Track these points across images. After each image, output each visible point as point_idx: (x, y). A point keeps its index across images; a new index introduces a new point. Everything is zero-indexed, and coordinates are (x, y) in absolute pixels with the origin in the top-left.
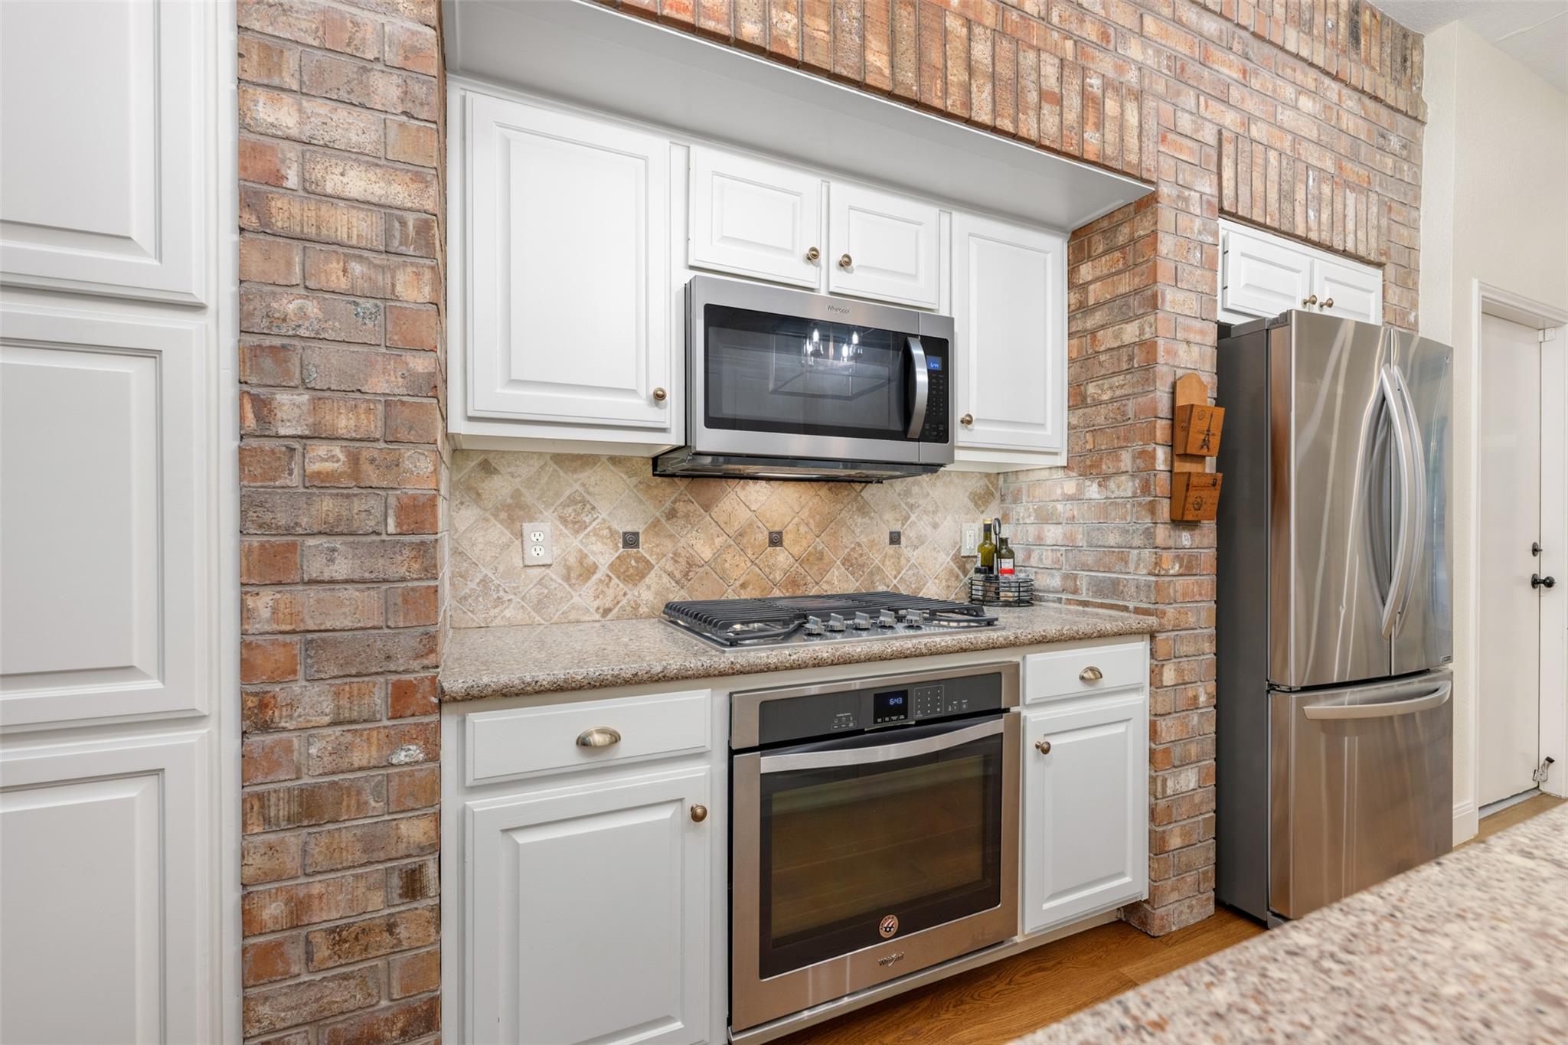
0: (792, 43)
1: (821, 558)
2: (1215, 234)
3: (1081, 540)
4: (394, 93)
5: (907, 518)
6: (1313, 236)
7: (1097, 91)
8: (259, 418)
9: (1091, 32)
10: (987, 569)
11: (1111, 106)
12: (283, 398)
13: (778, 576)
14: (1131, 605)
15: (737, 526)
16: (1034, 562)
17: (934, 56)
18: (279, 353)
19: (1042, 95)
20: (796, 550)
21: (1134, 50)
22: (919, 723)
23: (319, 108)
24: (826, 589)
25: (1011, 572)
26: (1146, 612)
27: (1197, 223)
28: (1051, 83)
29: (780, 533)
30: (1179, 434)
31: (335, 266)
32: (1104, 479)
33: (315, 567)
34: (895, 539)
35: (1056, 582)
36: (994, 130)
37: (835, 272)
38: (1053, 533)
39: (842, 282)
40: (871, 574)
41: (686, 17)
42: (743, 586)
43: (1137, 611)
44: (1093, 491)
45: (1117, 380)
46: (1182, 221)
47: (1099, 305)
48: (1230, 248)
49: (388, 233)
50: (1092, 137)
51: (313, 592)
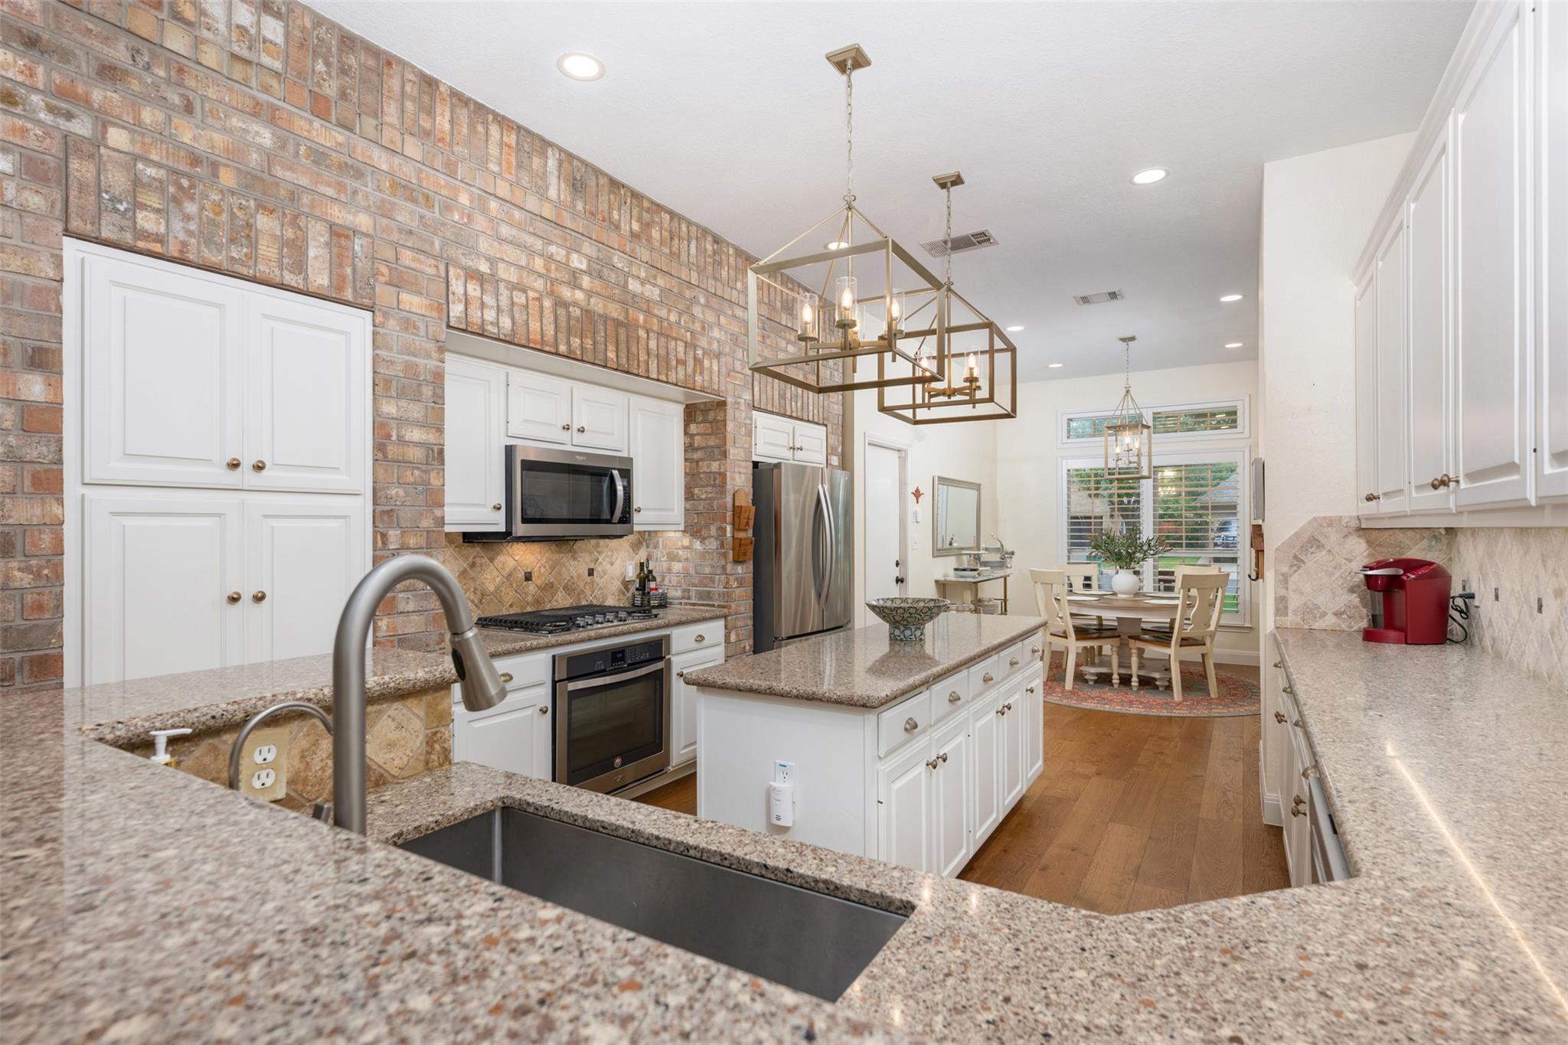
0: (578, 352)
1: (552, 587)
2: (751, 419)
3: (692, 571)
4: (430, 393)
5: (597, 560)
6: (794, 415)
7: (700, 356)
8: (383, 542)
9: (697, 327)
10: (642, 588)
11: (706, 363)
12: (391, 533)
13: (530, 599)
14: (716, 604)
15: (507, 570)
16: (666, 582)
17: (634, 350)
18: (389, 513)
19: (678, 361)
20: (539, 582)
21: (716, 333)
22: (629, 665)
23: (403, 403)
24: (555, 605)
25: (656, 589)
26: (723, 607)
27: (744, 414)
28: (681, 355)
29: (530, 573)
30: (737, 519)
31: (409, 473)
32: (703, 540)
33: (402, 606)
34: (591, 572)
35: (679, 593)
36: (658, 380)
37: (575, 434)
38: (677, 567)
39: (578, 438)
40: (579, 594)
41: (539, 347)
42: (511, 606)
43: (719, 606)
44: (697, 545)
45: (709, 489)
46: (738, 414)
47: (699, 449)
48: (758, 425)
49: (427, 456)
50: (698, 378)
51: (401, 618)
